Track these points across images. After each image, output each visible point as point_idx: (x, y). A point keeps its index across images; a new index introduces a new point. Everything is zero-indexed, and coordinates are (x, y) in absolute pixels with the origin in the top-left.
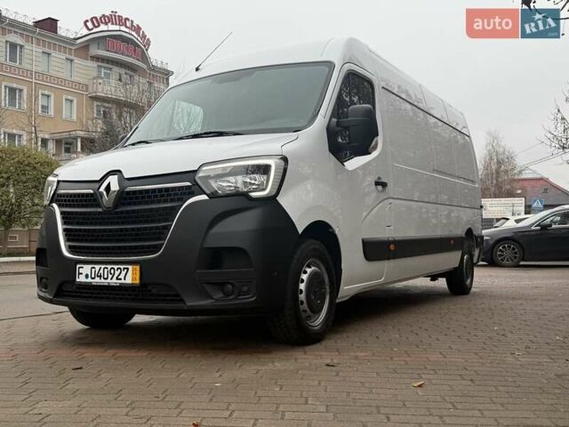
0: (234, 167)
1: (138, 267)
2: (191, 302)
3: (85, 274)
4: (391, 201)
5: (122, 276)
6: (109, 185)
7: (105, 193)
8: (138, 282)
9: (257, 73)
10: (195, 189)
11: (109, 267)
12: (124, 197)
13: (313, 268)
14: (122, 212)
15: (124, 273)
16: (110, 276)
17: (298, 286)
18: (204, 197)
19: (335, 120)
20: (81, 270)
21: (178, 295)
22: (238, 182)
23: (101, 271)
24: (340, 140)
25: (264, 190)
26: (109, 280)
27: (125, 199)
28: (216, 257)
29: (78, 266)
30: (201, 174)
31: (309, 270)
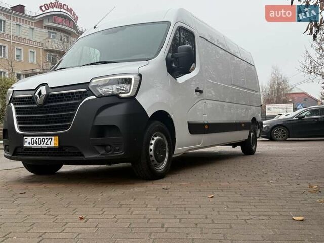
0: (111, 80)
1: (57, 137)
2: (88, 156)
3: (29, 142)
4: (205, 101)
5: (49, 143)
6: (40, 91)
7: (38, 96)
8: (57, 145)
9: (128, 28)
10: (89, 93)
11: (42, 138)
12: (49, 98)
13: (158, 137)
14: (48, 107)
15: (49, 141)
16: (42, 143)
17: (149, 147)
18: (94, 97)
19: (170, 54)
20: (26, 140)
21: (80, 153)
22: (113, 89)
23: (37, 140)
24: (173, 65)
25: (128, 93)
26: (41, 145)
27: (50, 99)
28: (102, 130)
29: (24, 138)
30: (92, 84)
31: (156, 138)
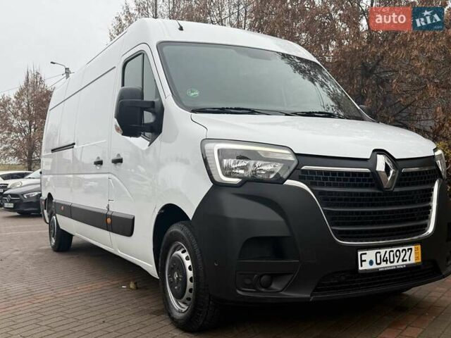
1: (419, 246)
3: (369, 261)
5: (407, 258)
11: (395, 249)
15: (408, 254)
16: (396, 259)
20: (364, 257)
23: (387, 255)
26: (395, 264)
29: (359, 253)
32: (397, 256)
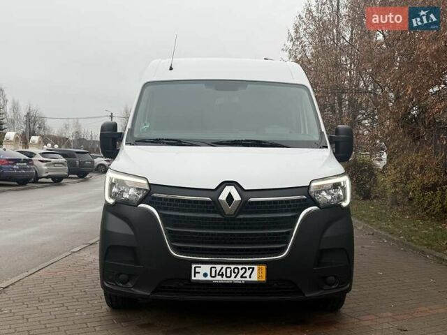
1: (264, 267)
5: (247, 275)
7: (226, 202)
8: (264, 279)
10: (309, 202)
11: (233, 267)
15: (249, 272)
16: (233, 275)
18: (316, 208)
20: (197, 270)
23: (223, 271)
26: (232, 278)
29: (193, 266)
32: (235, 273)
